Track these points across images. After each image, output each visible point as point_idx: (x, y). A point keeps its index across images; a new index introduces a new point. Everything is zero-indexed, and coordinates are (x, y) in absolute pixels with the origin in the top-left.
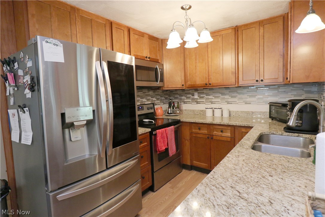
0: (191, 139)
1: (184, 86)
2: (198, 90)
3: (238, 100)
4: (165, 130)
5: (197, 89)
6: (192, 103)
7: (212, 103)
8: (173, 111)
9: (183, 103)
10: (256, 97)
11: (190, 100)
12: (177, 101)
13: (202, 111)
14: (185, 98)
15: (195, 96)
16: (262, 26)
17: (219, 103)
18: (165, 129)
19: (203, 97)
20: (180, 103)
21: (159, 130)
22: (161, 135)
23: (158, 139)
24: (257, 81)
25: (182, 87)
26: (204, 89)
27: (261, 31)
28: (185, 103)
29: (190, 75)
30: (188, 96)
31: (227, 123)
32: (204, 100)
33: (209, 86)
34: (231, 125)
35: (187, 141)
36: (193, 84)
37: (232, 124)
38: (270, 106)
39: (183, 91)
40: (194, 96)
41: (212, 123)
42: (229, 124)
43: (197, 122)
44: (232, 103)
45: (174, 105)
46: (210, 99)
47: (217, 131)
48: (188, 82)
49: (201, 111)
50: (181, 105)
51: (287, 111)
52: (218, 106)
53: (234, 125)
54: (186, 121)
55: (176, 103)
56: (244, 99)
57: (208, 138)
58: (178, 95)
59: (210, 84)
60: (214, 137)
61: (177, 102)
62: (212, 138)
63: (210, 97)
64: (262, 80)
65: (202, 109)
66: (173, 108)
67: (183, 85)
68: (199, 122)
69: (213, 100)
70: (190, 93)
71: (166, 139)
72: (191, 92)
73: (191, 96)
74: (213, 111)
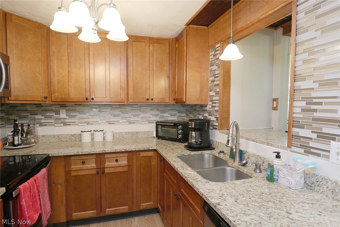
0: (67, 181)
1: (47, 100)
2: (67, 106)
3: (121, 120)
4: (35, 181)
5: (65, 104)
6: (56, 125)
7: (88, 123)
8: (22, 140)
9: (38, 125)
10: (140, 116)
11: (53, 121)
12: (27, 122)
13: (73, 135)
14: (43, 117)
15: (61, 114)
16: (152, 44)
17: (98, 124)
18: (35, 177)
19: (74, 116)
20: (31, 126)
21: (23, 185)
22: (28, 193)
23: (23, 202)
24: (148, 99)
25: (44, 100)
26: (75, 105)
27: (151, 48)
28: (41, 125)
29: (58, 82)
30: (48, 114)
31: (125, 149)
32: (76, 121)
33: (91, 101)
34: (129, 150)
35: (59, 186)
36: (63, 96)
37: (131, 150)
38: (157, 125)
39: (38, 106)
40: (59, 114)
41: (104, 152)
42: (127, 150)
43: (81, 154)
44: (114, 123)
45: (23, 130)
46: (85, 119)
47: (109, 162)
48: (55, 93)
49: (71, 135)
50: (34, 129)
51: (178, 130)
52: (99, 127)
53: (133, 150)
54: (60, 155)
55: (26, 126)
56: (127, 118)
57: (98, 173)
58: (28, 112)
59: (93, 99)
60: (107, 171)
61: (27, 124)
62: (103, 173)
63: (84, 116)
64: (152, 99)
65: (73, 133)
66: (22, 135)
67: (46, 98)
68: (83, 153)
69: (89, 120)
70: (52, 110)
71: (37, 197)
72: (54, 109)
73: (53, 114)
74: (92, 135)
